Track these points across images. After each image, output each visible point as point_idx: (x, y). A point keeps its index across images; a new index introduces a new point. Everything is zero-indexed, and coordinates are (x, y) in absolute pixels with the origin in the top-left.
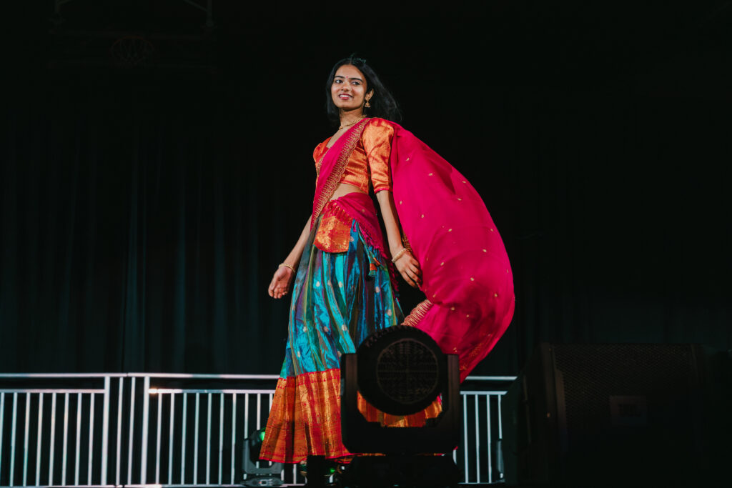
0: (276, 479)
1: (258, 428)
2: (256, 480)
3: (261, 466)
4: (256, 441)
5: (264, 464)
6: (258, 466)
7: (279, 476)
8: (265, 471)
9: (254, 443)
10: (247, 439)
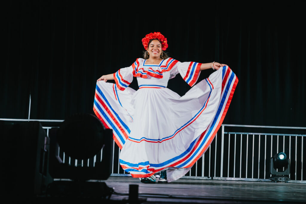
0: (287, 178)
1: (278, 153)
2: (276, 177)
3: (278, 171)
4: (277, 159)
5: (280, 170)
6: (277, 171)
7: (288, 176)
8: (281, 174)
9: (275, 160)
10: (272, 158)
